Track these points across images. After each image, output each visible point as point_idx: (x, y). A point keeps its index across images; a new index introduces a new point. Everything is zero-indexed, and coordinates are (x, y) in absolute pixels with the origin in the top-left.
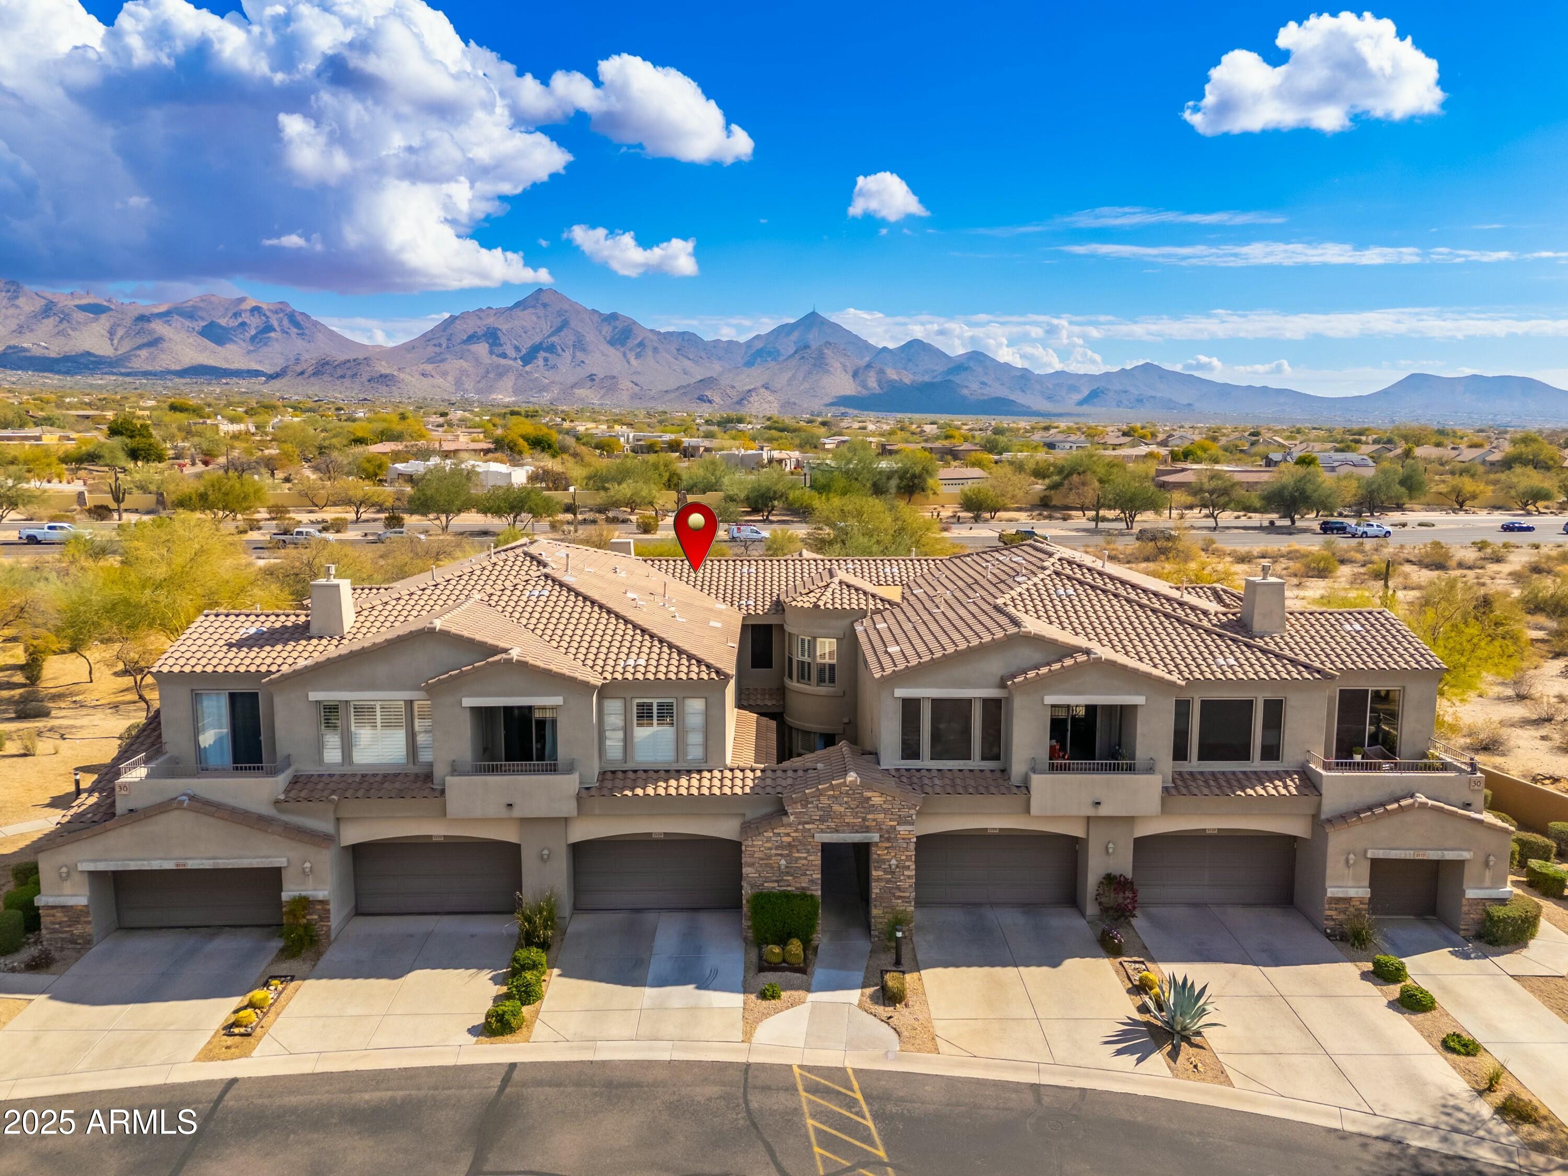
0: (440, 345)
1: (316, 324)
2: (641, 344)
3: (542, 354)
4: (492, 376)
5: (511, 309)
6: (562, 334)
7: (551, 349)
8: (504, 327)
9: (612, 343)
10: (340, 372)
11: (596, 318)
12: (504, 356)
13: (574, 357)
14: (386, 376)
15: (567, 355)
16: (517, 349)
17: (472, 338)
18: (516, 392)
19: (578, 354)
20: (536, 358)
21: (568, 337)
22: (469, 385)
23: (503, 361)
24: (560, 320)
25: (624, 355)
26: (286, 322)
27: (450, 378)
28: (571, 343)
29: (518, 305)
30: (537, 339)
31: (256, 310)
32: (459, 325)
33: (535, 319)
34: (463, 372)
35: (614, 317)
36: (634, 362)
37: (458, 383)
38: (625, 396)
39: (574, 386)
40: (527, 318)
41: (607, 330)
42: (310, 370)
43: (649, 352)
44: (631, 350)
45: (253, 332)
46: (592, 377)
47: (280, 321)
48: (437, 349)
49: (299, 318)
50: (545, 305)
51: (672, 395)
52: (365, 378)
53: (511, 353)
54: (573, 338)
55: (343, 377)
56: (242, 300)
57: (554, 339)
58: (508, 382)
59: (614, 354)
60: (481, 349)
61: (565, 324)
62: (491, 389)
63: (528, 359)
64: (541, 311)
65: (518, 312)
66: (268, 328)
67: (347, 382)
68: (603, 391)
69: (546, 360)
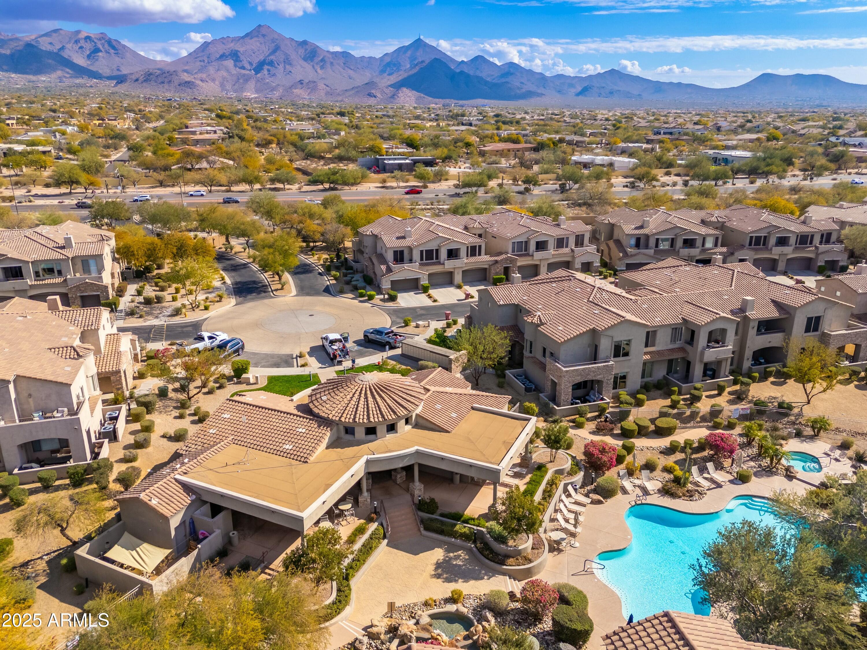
0: (204, 61)
1: (124, 46)
2: (323, 60)
3: (266, 67)
4: (241, 81)
5: (243, 38)
6: (277, 54)
7: (271, 63)
8: (241, 50)
9: (305, 59)
10: (160, 80)
11: (294, 44)
12: (243, 68)
13: (285, 69)
14: (189, 82)
15: (281, 67)
16: (251, 64)
17: (223, 57)
18: (257, 91)
19: (287, 67)
20: (262, 69)
21: (279, 56)
22: (228, 87)
23: (243, 72)
24: (273, 45)
25: (313, 67)
26: (106, 46)
27: (217, 83)
28: (282, 60)
29: (247, 35)
30: (262, 58)
31: (88, 38)
32: (212, 49)
33: (258, 44)
34: (224, 78)
35: (304, 43)
36: (319, 70)
37: (222, 85)
38: (322, 93)
39: (291, 87)
40: (254, 44)
41: (301, 51)
42: (141, 79)
43: (328, 65)
44: (317, 64)
45: (88, 52)
46: (301, 82)
47: (103, 46)
48: (202, 63)
49: (114, 43)
50: (264, 36)
51: (351, 93)
52: (176, 83)
53: (248, 66)
54: (283, 57)
55: (163, 83)
56: (78, 32)
57: (272, 57)
58: (252, 85)
59: (308, 66)
60: (229, 63)
61: (277, 49)
62: (242, 89)
63: (258, 69)
64: (261, 39)
65: (247, 40)
66: (97, 50)
67: (166, 86)
68: (309, 91)
69: (269, 70)
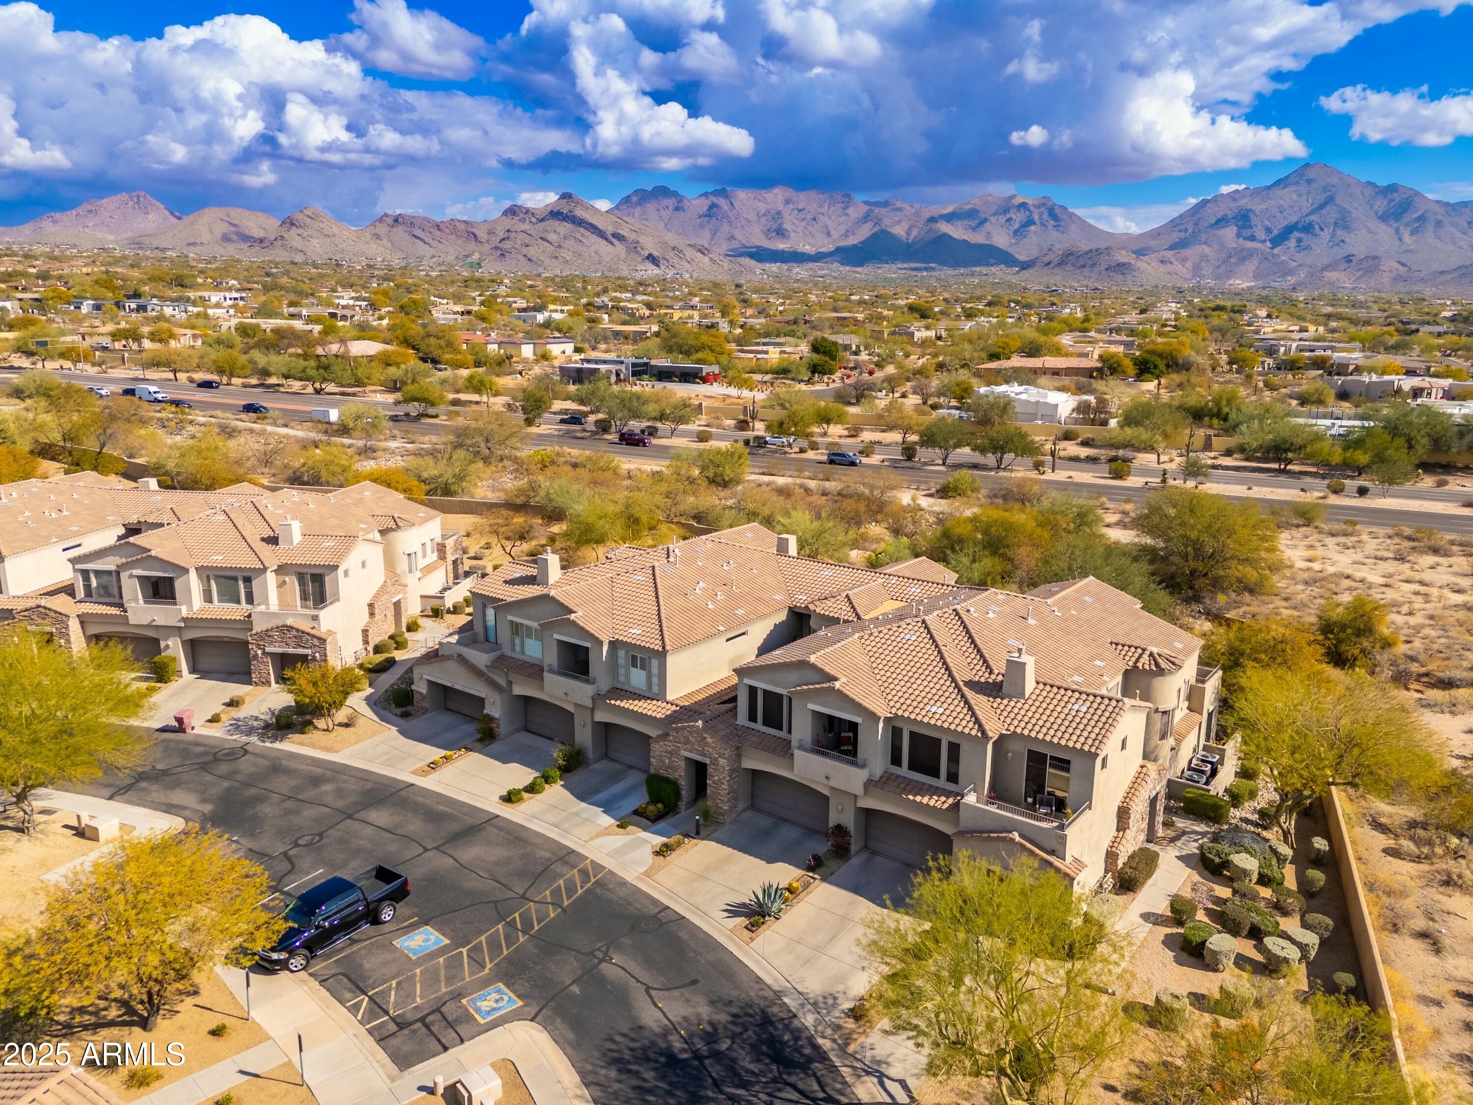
0: (1186, 230)
1: (1072, 215)
2: (1422, 219)
3: (1296, 234)
4: (1233, 260)
5: (1269, 188)
6: (1324, 211)
7: (1308, 228)
8: (1258, 208)
9: (1383, 218)
10: (1081, 262)
11: (1369, 191)
12: (1252, 238)
13: (1333, 235)
14: (1123, 265)
15: (1326, 235)
16: (1268, 230)
17: (1221, 222)
18: (1256, 277)
19: (1339, 232)
20: (1287, 239)
21: (1331, 214)
22: (1207, 270)
23: (1250, 245)
24: (1324, 195)
25: (1397, 231)
26: (1045, 216)
27: (1189, 264)
28: (1333, 221)
29: (1278, 183)
30: (1293, 219)
31: (1023, 205)
32: (1209, 209)
33: (1294, 196)
34: (1204, 257)
35: (1392, 188)
36: (1407, 238)
37: (1197, 269)
38: (1386, 279)
39: (1326, 268)
40: (1287, 196)
41: (1381, 204)
42: (1056, 261)
43: (1430, 227)
44: (1407, 225)
45: (1017, 226)
46: (1348, 259)
47: (1041, 214)
48: (1182, 235)
49: (1058, 211)
50: (1310, 181)
51: (1449, 277)
52: (1104, 266)
53: (1261, 234)
54: (1336, 215)
55: (1083, 266)
56: (1013, 197)
57: (1314, 218)
58: (1251, 266)
59: (1385, 232)
60: (1229, 233)
61: (1330, 200)
62: (1230, 274)
63: (1278, 240)
64: (1303, 188)
65: (1278, 192)
66: (1030, 222)
67: (1086, 271)
68: (1358, 274)
69: (1299, 241)
